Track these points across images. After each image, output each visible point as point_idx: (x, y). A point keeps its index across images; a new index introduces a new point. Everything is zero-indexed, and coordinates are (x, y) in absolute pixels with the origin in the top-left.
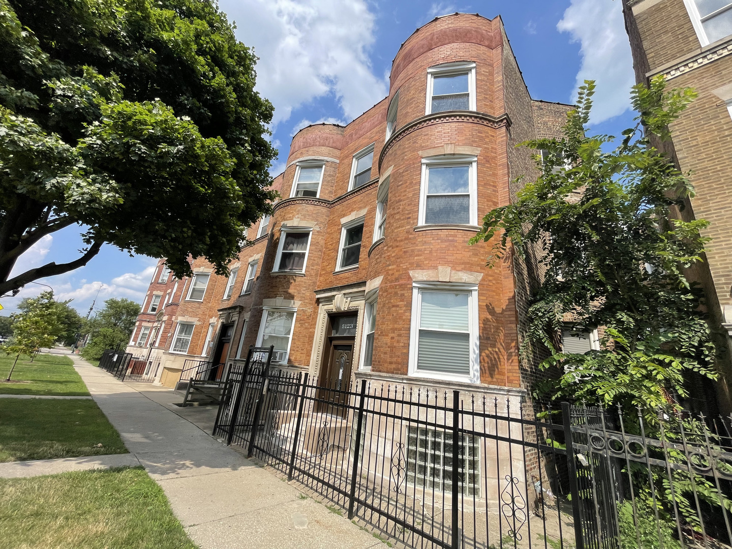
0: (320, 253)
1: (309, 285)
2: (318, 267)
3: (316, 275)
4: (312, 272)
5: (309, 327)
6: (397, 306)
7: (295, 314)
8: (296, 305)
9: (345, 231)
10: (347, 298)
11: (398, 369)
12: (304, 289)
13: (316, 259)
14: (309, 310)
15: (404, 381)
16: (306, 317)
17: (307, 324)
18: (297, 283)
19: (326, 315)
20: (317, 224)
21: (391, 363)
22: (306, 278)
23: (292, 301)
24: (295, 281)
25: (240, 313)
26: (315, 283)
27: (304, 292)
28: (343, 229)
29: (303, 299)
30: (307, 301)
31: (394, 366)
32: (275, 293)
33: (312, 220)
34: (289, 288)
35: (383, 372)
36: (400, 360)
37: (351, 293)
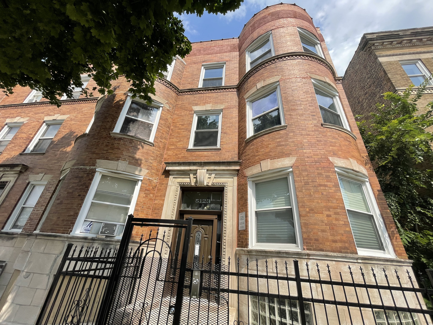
0: (168, 129)
1: (157, 156)
2: (166, 141)
3: (164, 148)
4: (161, 145)
5: (154, 198)
6: (325, 186)
7: (140, 183)
8: (142, 174)
9: (197, 118)
10: (210, 174)
11: (346, 248)
12: (152, 158)
13: (164, 133)
14: (155, 181)
15: (359, 261)
16: (151, 188)
17: (151, 195)
18: (144, 150)
19: (179, 188)
20: (167, 103)
21: (335, 241)
22: (154, 148)
23: (139, 168)
24: (143, 147)
25: (21, 172)
26: (162, 155)
27: (152, 162)
28: (195, 115)
29: (149, 168)
30: (153, 171)
31: (339, 245)
32: (117, 155)
33: (164, 98)
34: (135, 153)
35: (328, 251)
36: (344, 238)
37: (215, 170)
